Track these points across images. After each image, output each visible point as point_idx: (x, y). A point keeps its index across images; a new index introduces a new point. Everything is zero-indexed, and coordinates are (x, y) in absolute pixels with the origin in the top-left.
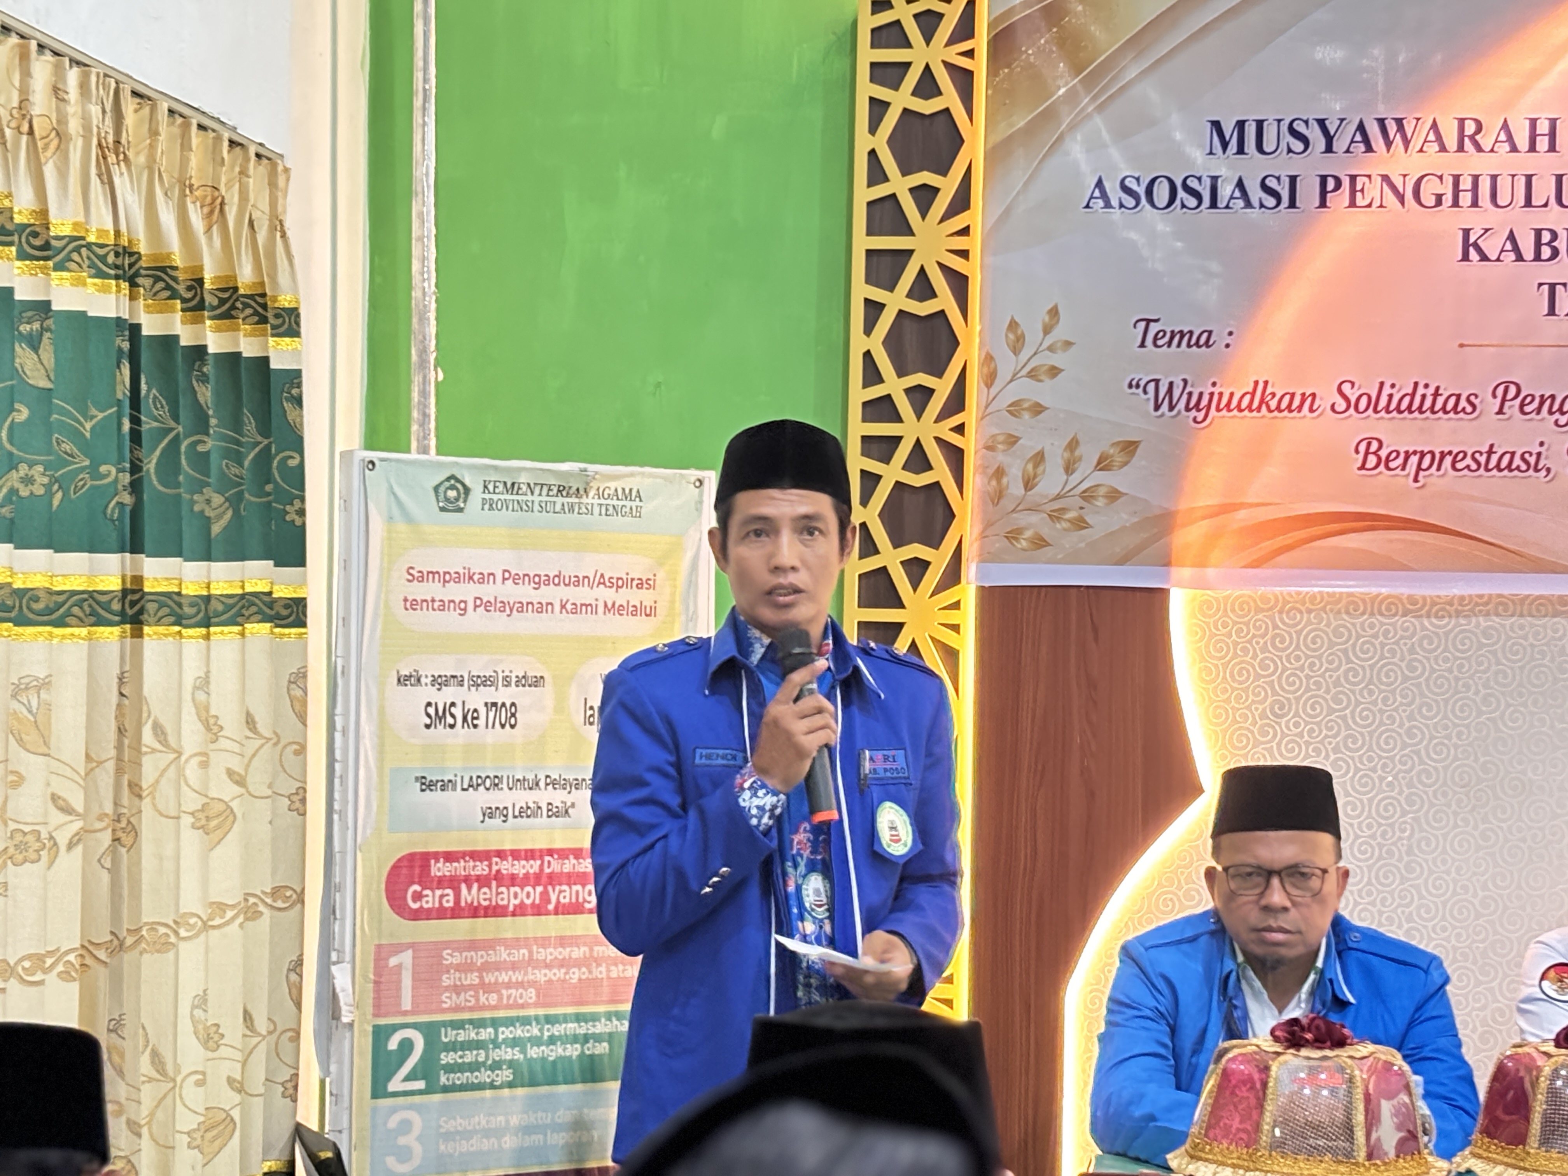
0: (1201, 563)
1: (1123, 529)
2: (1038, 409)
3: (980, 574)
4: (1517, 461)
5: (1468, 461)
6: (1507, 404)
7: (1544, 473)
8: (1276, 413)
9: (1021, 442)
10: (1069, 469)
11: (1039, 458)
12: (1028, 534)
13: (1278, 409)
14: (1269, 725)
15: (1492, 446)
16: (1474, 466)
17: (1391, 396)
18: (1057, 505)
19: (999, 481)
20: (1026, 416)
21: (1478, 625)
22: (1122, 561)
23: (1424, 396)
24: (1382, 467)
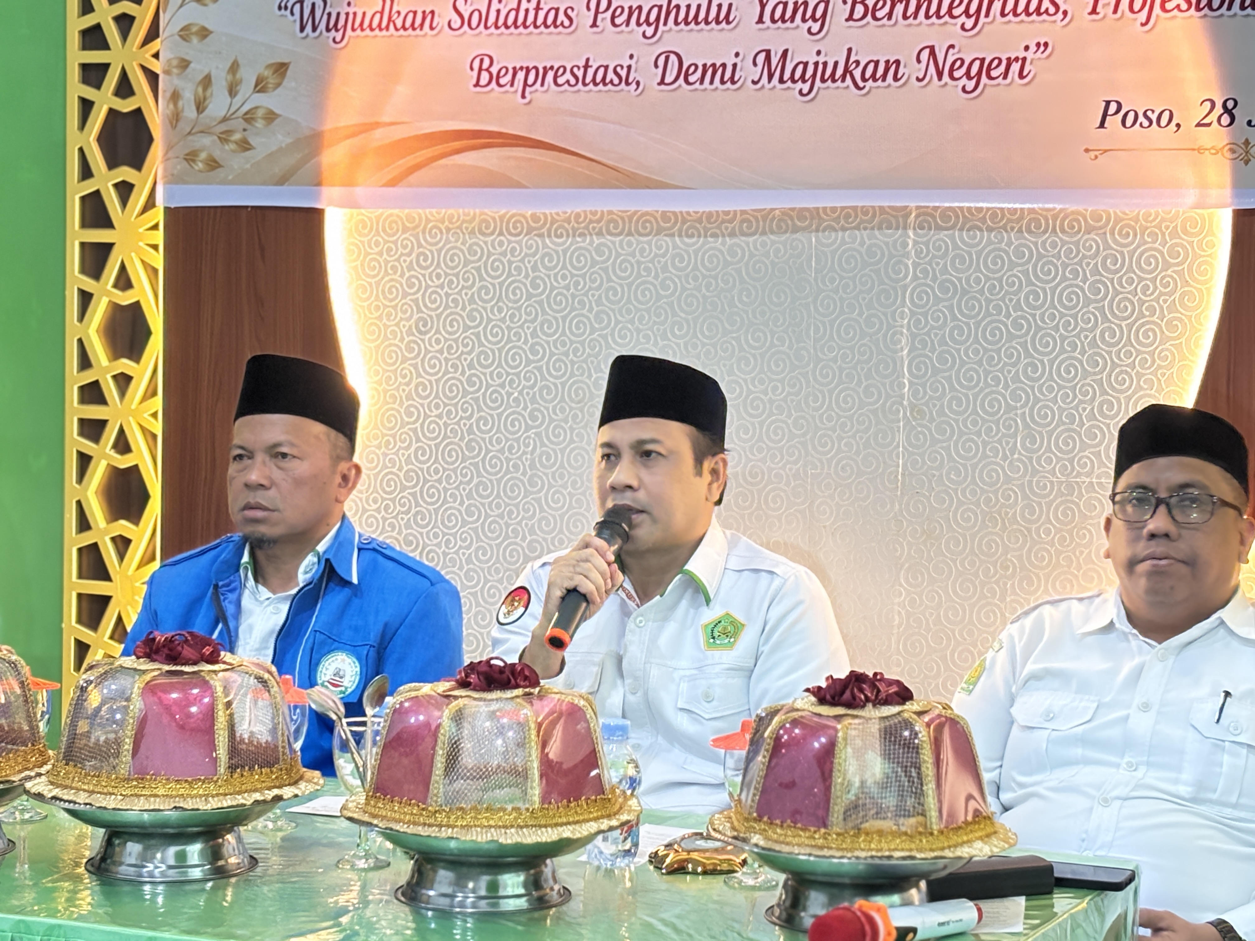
0: (349, 182)
1: (280, 150)
2: (204, 33)
3: (168, 196)
4: (611, 75)
5: (568, 76)
6: (600, 17)
7: (634, 86)
8: (402, 32)
9: (192, 65)
10: (232, 91)
11: (207, 82)
12: (203, 155)
13: (404, 28)
14: (415, 342)
15: (588, 60)
16: (573, 81)
17: (498, 11)
18: (223, 127)
19: (175, 104)
20: (195, 40)
21: (592, 242)
22: (282, 181)
23: (527, 11)
24: (494, 84)
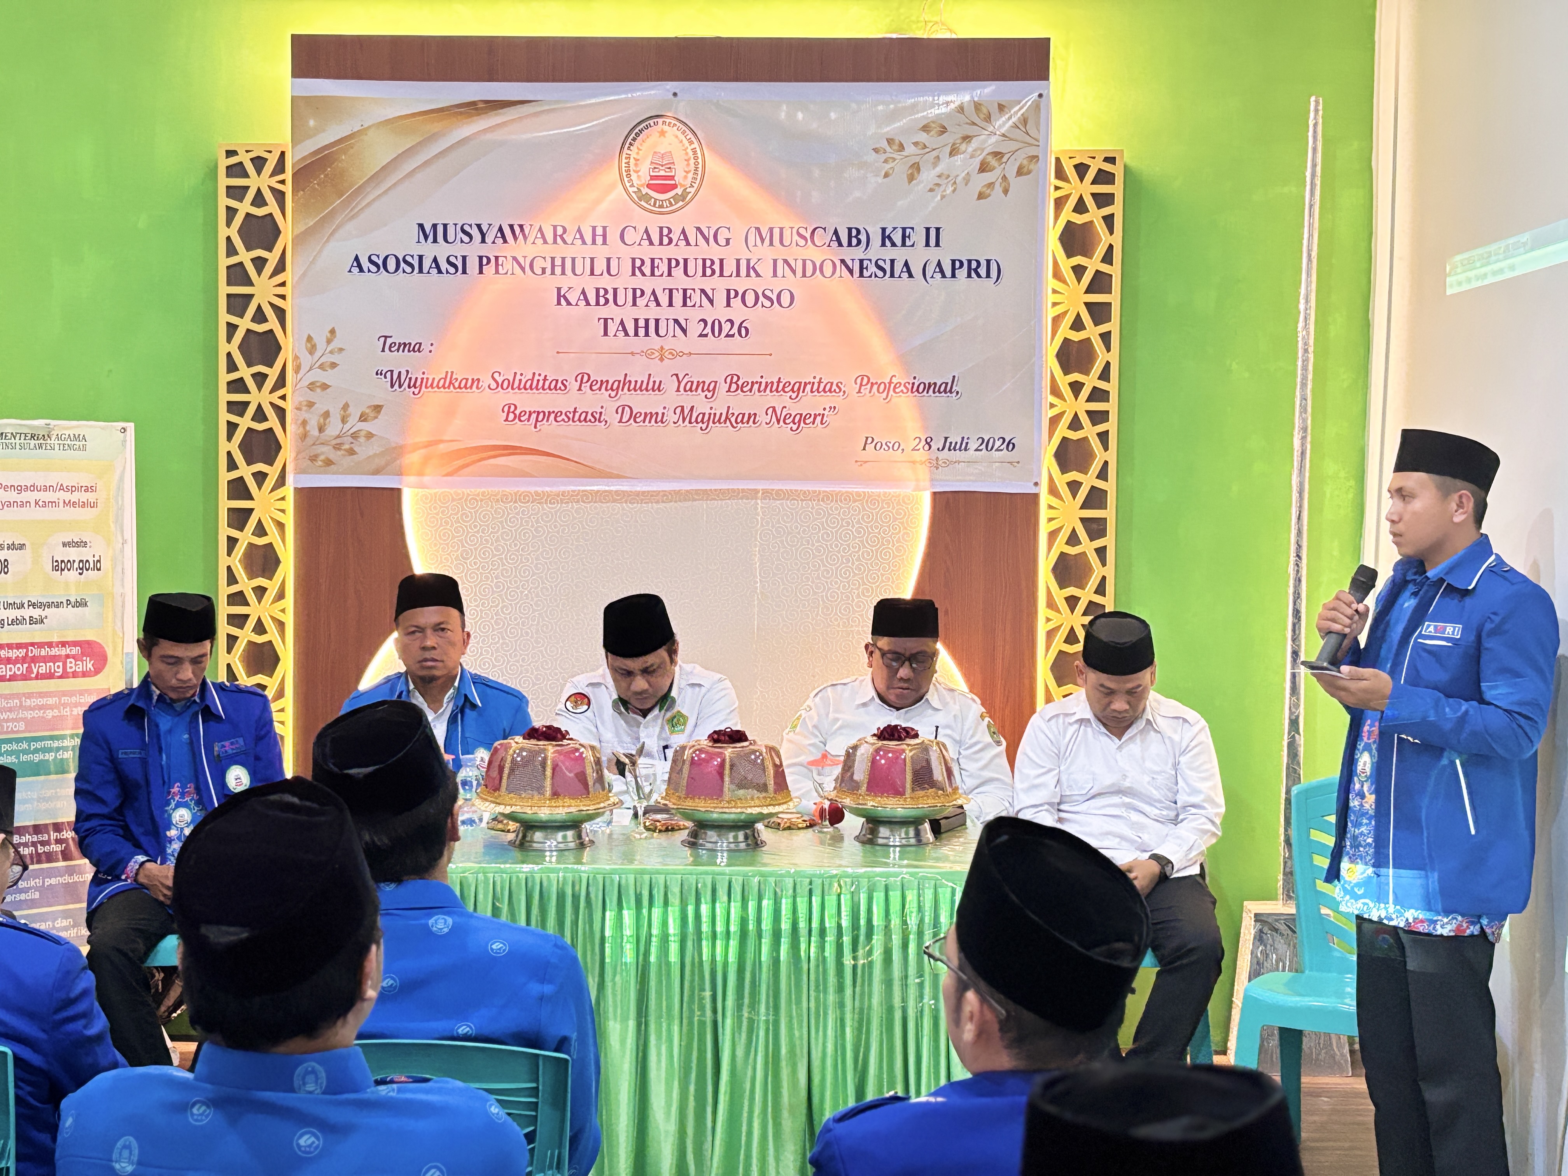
0: (420, 474)
1: (375, 455)
2: (325, 387)
3: (295, 481)
4: (589, 417)
5: (563, 416)
6: (583, 385)
7: (604, 423)
8: (458, 390)
9: (316, 406)
10: (344, 420)
11: (326, 415)
12: (322, 457)
13: (460, 387)
14: (460, 564)
15: (575, 409)
16: (566, 420)
17: (520, 380)
18: (338, 441)
19: (304, 428)
20: (318, 390)
21: (572, 507)
22: (377, 472)
23: (538, 381)
24: (517, 420)
